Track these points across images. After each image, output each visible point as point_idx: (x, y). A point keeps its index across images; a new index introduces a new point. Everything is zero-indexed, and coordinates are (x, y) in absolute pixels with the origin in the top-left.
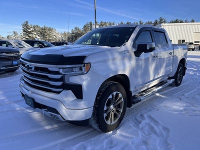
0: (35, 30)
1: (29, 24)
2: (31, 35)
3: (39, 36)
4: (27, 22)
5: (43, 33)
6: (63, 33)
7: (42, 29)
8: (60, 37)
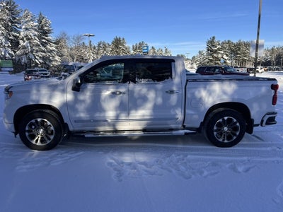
0: (223, 48)
1: (216, 40)
2: (215, 55)
3: (227, 55)
4: (214, 38)
5: (235, 50)
6: (270, 48)
7: (235, 46)
8: (264, 55)
